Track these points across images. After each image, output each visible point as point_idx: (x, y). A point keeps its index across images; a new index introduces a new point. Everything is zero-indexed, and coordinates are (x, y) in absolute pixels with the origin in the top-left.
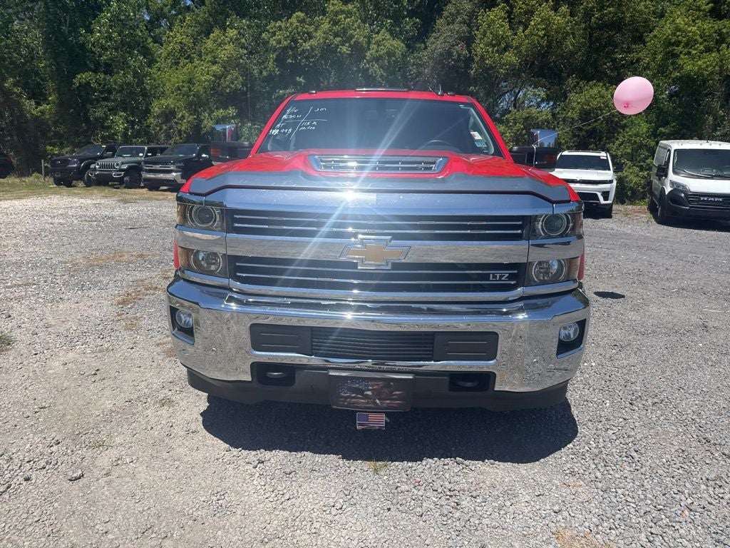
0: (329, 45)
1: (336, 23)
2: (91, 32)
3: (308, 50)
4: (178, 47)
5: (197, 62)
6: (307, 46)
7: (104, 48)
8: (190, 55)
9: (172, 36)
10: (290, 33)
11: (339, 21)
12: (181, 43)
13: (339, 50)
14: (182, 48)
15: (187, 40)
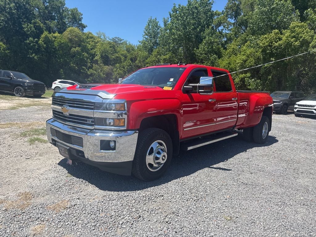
0: (288, 43)
1: (293, 32)
2: (198, 49)
3: (277, 46)
4: (232, 50)
5: (238, 55)
6: (277, 44)
7: (201, 54)
8: (236, 53)
9: (231, 46)
10: (270, 40)
11: (295, 31)
12: (233, 48)
13: (293, 44)
14: (233, 50)
15: (235, 47)
